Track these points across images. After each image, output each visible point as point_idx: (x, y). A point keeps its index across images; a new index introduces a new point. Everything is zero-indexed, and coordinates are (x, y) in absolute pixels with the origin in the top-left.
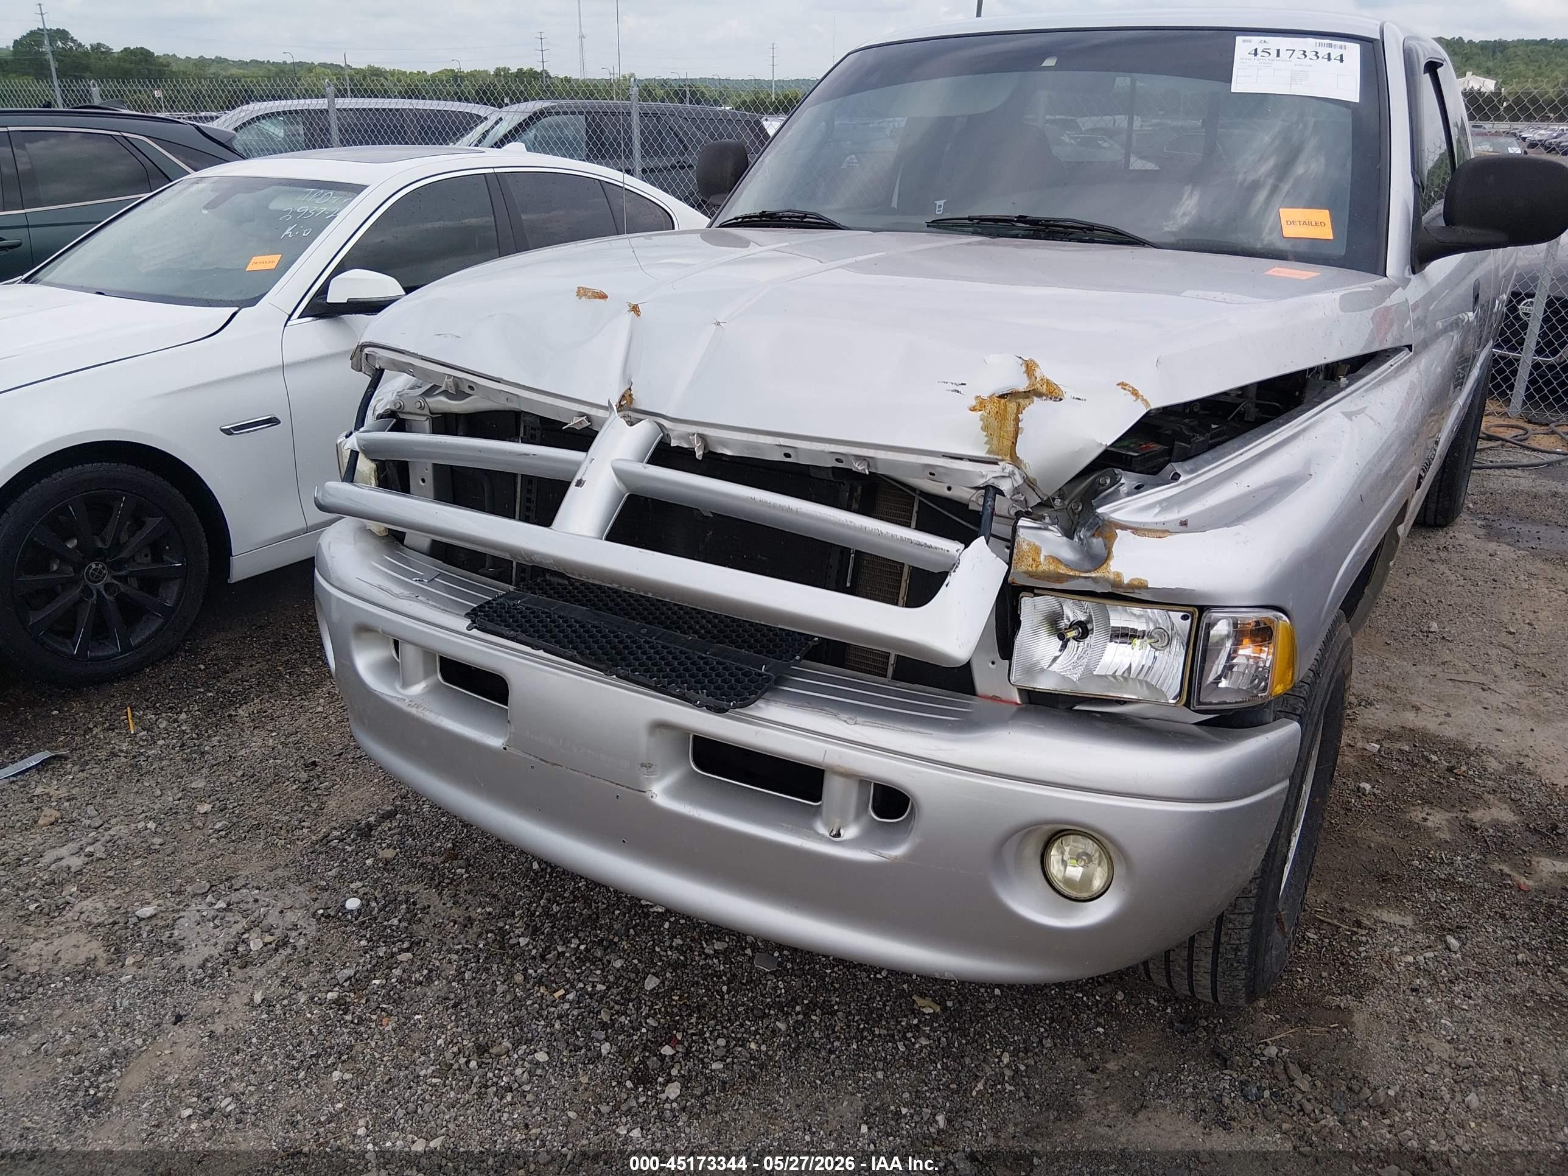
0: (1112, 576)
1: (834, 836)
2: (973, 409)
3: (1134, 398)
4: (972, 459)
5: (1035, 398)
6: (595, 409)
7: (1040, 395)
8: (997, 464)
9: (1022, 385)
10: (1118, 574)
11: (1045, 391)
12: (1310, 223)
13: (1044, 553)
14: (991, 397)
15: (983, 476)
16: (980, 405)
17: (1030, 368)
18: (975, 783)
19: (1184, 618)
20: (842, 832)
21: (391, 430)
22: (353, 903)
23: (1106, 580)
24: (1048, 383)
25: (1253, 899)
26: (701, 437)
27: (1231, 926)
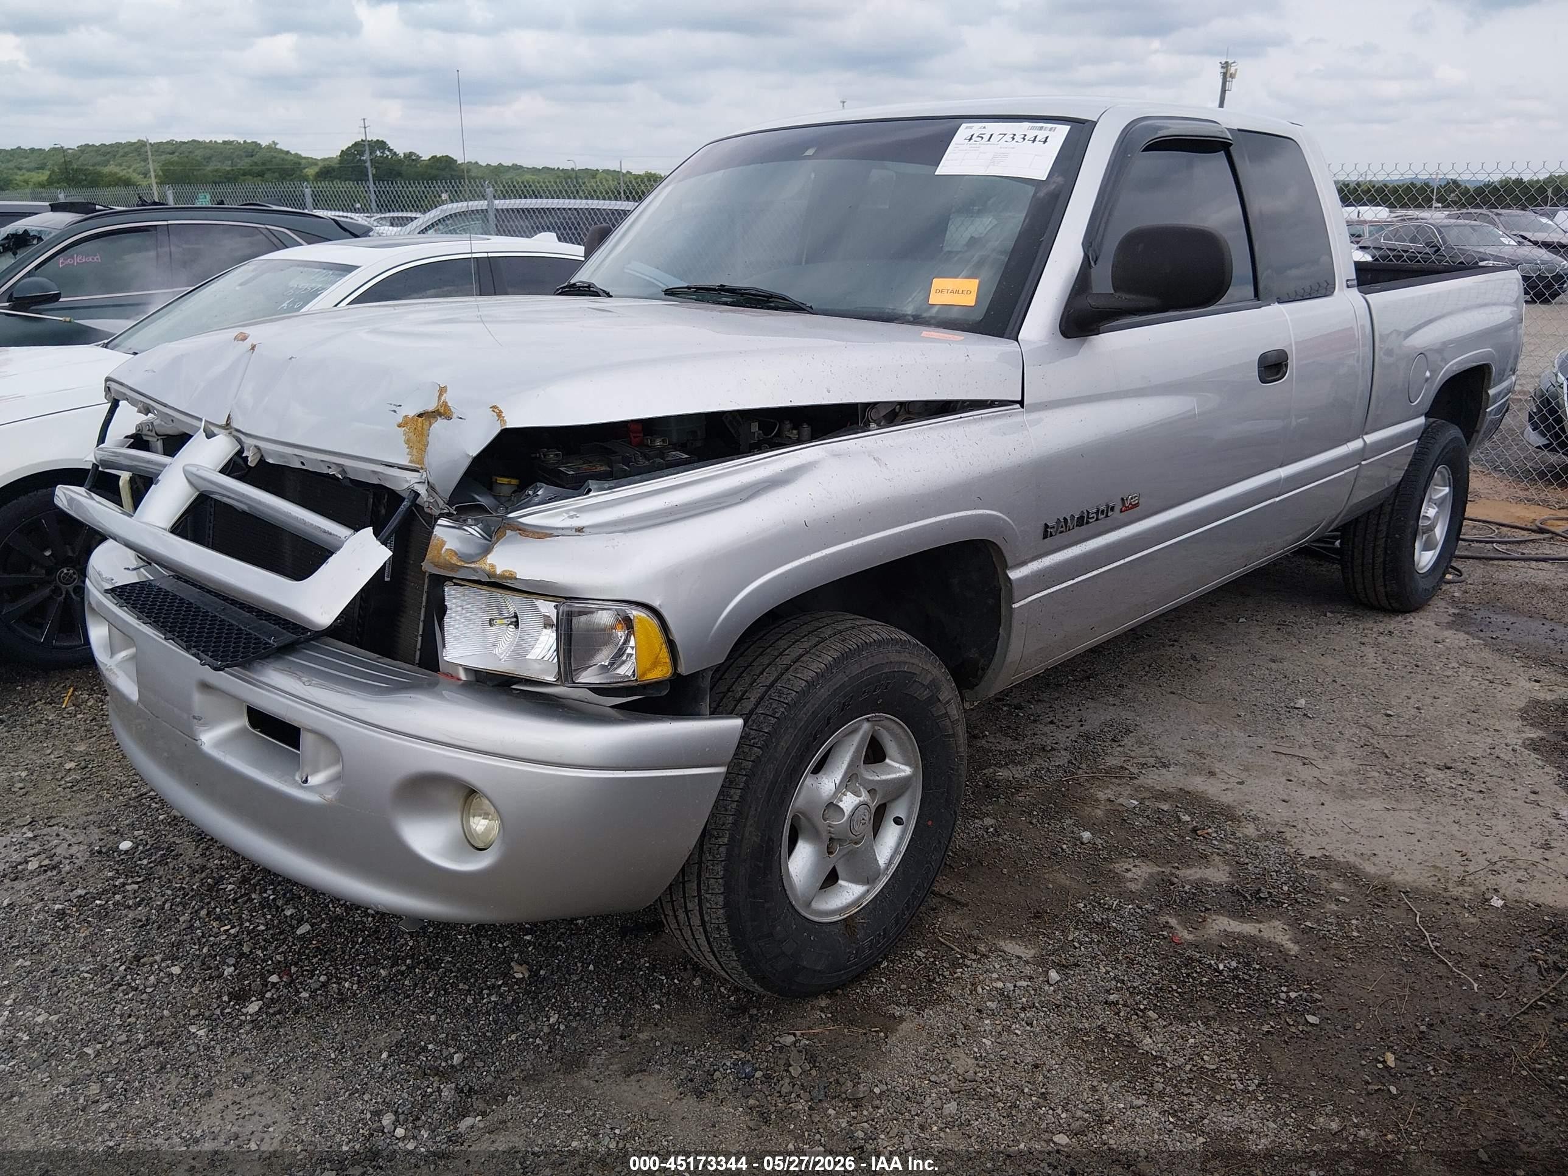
0: (487, 568)
1: (304, 782)
2: (399, 426)
4: (401, 468)
5: (438, 418)
7: (440, 415)
8: (418, 471)
9: (433, 406)
10: (493, 566)
11: (444, 412)
12: (957, 292)
13: (446, 547)
14: (412, 416)
15: (407, 481)
16: (406, 422)
19: (556, 607)
20: (309, 778)
21: (129, 447)
22: (125, 845)
23: (484, 571)
24: (447, 405)
25: (721, 880)
26: (258, 448)
27: (708, 905)
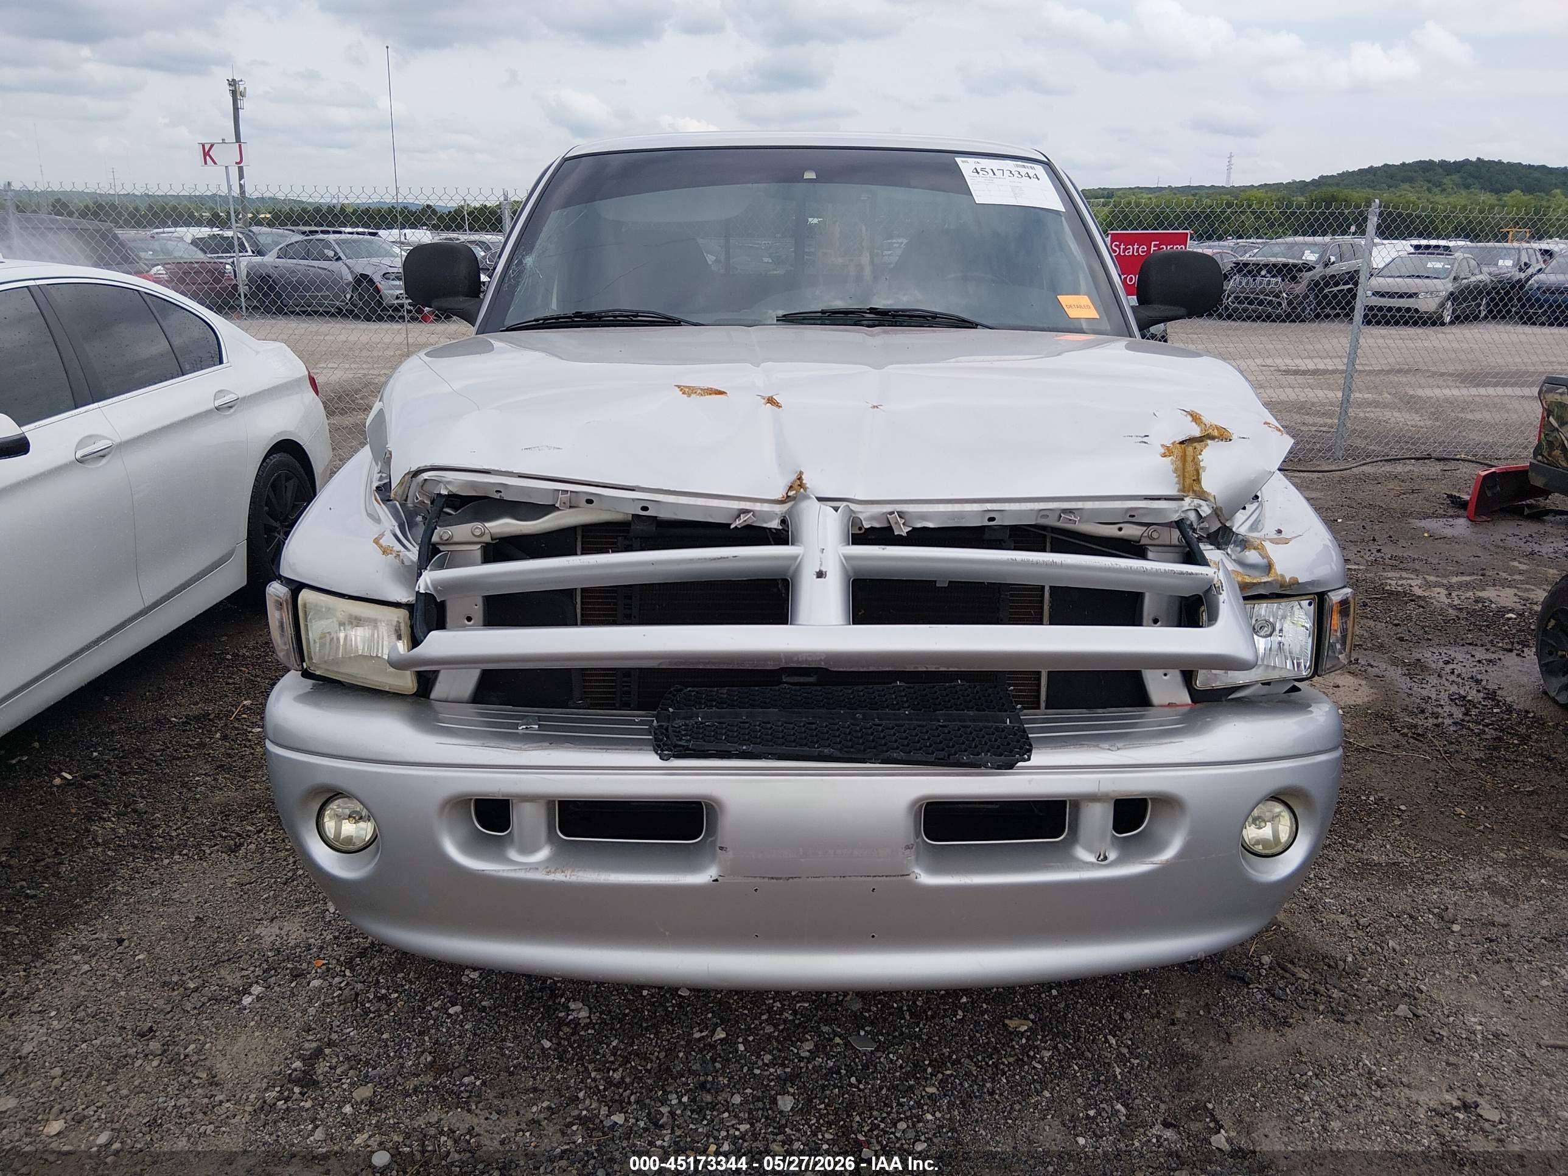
0: (1279, 578)
1: (1102, 860)
2: (1164, 455)
3: (1280, 433)
4: (1166, 498)
5: (1209, 442)
6: (759, 504)
7: (1212, 438)
9: (1196, 432)
11: (1216, 434)
12: (1080, 306)
14: (1173, 443)
15: (1174, 512)
16: (1168, 452)
17: (1196, 418)
18: (1216, 775)
19: (1310, 604)
20: (1107, 855)
23: (1277, 582)
24: (1217, 428)
26: (897, 514)
